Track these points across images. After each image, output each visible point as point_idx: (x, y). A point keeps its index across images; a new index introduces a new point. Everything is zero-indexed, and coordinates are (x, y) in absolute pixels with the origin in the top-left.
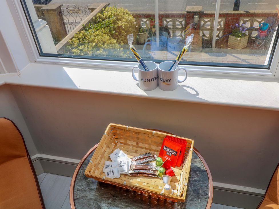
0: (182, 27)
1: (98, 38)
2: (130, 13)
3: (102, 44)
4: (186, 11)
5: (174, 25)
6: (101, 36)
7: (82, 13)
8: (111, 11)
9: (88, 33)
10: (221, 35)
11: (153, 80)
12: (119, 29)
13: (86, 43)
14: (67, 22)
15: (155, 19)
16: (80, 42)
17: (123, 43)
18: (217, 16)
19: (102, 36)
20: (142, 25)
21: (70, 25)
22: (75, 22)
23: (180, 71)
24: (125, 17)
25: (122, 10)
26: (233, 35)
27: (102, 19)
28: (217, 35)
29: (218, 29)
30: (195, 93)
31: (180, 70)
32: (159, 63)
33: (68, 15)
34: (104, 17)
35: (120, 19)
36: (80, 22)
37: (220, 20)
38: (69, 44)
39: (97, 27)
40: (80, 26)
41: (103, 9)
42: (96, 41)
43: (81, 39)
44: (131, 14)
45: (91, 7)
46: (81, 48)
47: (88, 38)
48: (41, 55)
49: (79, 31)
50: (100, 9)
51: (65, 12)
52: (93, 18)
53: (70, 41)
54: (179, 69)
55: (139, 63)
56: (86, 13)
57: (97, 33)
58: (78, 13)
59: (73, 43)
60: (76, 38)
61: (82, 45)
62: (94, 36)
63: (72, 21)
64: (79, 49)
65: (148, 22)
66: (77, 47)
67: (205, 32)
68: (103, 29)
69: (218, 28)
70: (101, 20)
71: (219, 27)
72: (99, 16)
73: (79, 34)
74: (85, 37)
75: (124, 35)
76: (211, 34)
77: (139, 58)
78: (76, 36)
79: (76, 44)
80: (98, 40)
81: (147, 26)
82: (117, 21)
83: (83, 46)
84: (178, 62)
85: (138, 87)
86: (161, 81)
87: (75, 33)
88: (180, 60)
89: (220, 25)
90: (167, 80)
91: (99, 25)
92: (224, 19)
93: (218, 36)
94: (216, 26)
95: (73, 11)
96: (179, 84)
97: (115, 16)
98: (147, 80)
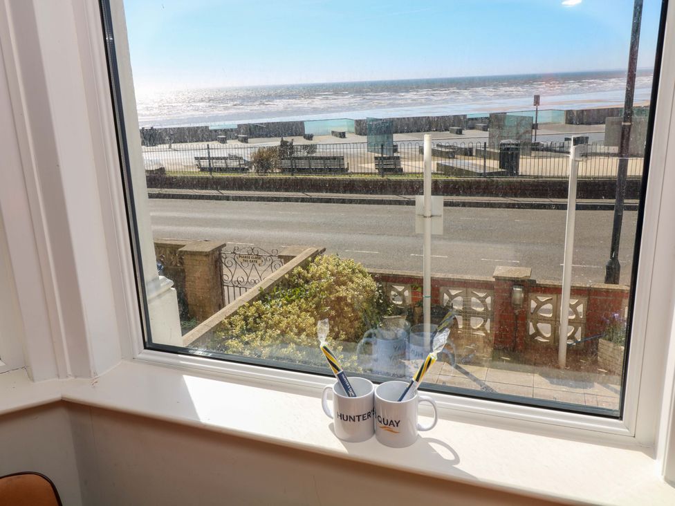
0: (486, 309)
1: (289, 320)
2: (366, 270)
3: (296, 334)
4: (494, 277)
5: (466, 303)
6: (296, 317)
7: (263, 263)
8: (326, 265)
9: (269, 307)
10: (580, 337)
11: (363, 420)
12: (339, 304)
13: (261, 328)
14: (230, 279)
15: (422, 287)
16: (247, 325)
17: (345, 335)
18: (566, 292)
19: (299, 316)
20: (393, 299)
21: (234, 286)
22: (246, 280)
23: (421, 406)
24: (356, 280)
25: (351, 264)
26: (610, 340)
27: (303, 279)
28: (569, 335)
29: (571, 322)
30: (452, 457)
31: (421, 403)
32: (379, 383)
33: (234, 266)
34: (310, 275)
35: (344, 284)
36: (257, 281)
37: (574, 302)
38: (222, 327)
39: (290, 296)
40: (253, 291)
41: (310, 259)
42: (283, 325)
43: (251, 320)
44: (369, 273)
45: (284, 253)
46: (246, 338)
47: (265, 317)
48: (148, 346)
49: (248, 302)
50: (304, 259)
51: (228, 259)
52: (284, 276)
53: (226, 321)
54: (421, 400)
55: (336, 380)
56: (273, 264)
57: (289, 308)
58: (255, 263)
59: (232, 326)
60: (240, 316)
61: (249, 331)
62: (280, 314)
63: (240, 279)
64: (242, 341)
65: (407, 293)
66: (238, 337)
67: (539, 325)
68: (302, 300)
69: (569, 320)
70: (301, 281)
71: (573, 317)
72: (299, 273)
73: (249, 307)
74: (260, 315)
75: (349, 318)
76: (555, 331)
77: (338, 370)
78: (242, 311)
79: (238, 328)
80: (288, 323)
81: (404, 301)
82: (337, 287)
83: (253, 335)
84: (418, 385)
85: (330, 432)
86: (380, 422)
87: (240, 305)
88: (421, 380)
89: (575, 312)
90: (392, 421)
91: (295, 291)
92: (585, 300)
93: (572, 337)
94: (566, 315)
95: (245, 258)
96: (419, 432)
97: (332, 275)
98: (350, 418)
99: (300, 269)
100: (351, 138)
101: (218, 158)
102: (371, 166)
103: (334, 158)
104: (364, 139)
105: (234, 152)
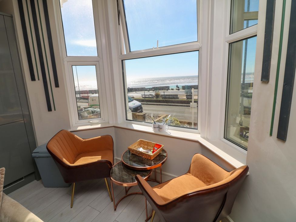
2: (178, 120)
11: (157, 128)
25: (174, 119)
45: (159, 116)
48: (127, 120)
90: (161, 128)
97: (170, 121)
98: (155, 128)
99: (162, 119)
100: (181, 90)
101: (147, 95)
102: (185, 97)
103: (176, 95)
104: (184, 91)
105: (151, 94)
